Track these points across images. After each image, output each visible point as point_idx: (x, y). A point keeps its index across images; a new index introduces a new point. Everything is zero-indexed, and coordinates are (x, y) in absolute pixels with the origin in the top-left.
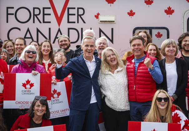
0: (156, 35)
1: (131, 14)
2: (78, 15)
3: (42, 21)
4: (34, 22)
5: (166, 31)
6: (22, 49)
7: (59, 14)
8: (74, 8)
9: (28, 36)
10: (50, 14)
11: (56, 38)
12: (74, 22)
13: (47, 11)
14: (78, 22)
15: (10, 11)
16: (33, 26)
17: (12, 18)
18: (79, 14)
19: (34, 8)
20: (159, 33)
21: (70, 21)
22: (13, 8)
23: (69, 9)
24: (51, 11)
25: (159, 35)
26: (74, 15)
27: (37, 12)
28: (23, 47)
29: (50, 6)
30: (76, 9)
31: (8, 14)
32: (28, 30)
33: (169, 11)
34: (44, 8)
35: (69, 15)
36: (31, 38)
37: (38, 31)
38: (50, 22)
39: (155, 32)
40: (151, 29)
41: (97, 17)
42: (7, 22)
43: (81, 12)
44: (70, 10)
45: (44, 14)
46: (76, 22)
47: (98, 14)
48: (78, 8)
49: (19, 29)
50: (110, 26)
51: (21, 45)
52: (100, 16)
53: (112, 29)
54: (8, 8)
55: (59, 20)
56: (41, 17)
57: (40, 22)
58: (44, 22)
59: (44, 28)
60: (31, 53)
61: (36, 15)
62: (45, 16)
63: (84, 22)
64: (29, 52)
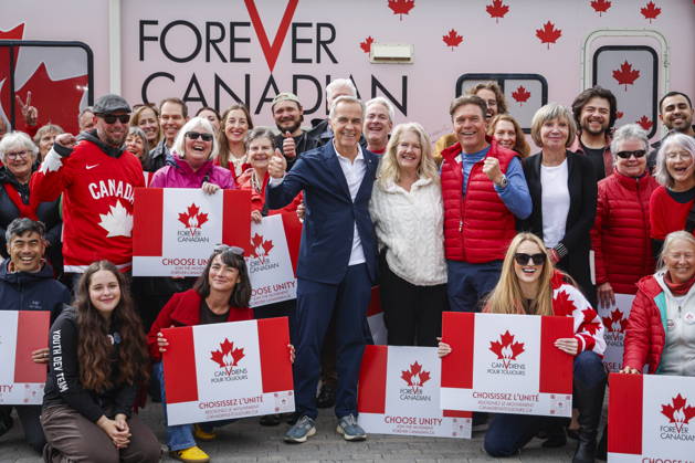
0: (515, 95)
1: (453, 39)
2: (319, 42)
3: (227, 56)
4: (208, 60)
5: (538, 84)
6: (178, 128)
7: (271, 40)
8: (310, 25)
9: (192, 95)
10: (248, 40)
11: (264, 100)
12: (309, 61)
13: (240, 32)
14: (318, 61)
15: (149, 31)
16: (205, 70)
17: (152, 48)
18: (322, 39)
19: (209, 24)
20: (521, 89)
21: (298, 57)
22: (155, 23)
23: (296, 25)
24: (250, 32)
25: (521, 96)
26: (310, 41)
27: (215, 33)
28: (179, 122)
29: (248, 19)
30: (315, 26)
31: (143, 39)
32: (194, 80)
33: (549, 34)
34: (233, 25)
35: (295, 41)
36: (202, 99)
37: (218, 81)
38: (248, 60)
39: (511, 87)
40: (501, 78)
41: (366, 47)
42: (142, 58)
43: (326, 34)
44: (298, 29)
45: (233, 40)
46: (314, 59)
47: (370, 40)
48: (319, 26)
49: (172, 78)
50: (403, 70)
51: (175, 117)
52: (373, 46)
53: (405, 79)
54: (142, 23)
55: (271, 54)
56: (225, 46)
57: (224, 60)
58: (233, 59)
59: (233, 75)
60: (200, 139)
61: (214, 42)
62: (236, 44)
63: (335, 61)
64: (194, 135)
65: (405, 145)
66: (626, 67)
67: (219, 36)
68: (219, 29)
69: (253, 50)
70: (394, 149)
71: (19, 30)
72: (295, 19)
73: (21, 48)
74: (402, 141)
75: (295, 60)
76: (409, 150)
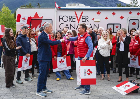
0: (116, 27)
1: (107, 18)
2: (86, 19)
4: (69, 21)
5: (120, 25)
6: (66, 32)
7: (79, 18)
8: (84, 16)
9: (67, 27)
10: (75, 18)
11: (77, 27)
12: (84, 22)
13: (74, 17)
14: (86, 22)
15: (61, 17)
16: (69, 23)
17: (61, 20)
18: (86, 18)
19: (69, 16)
20: (117, 26)
21: (83, 21)
22: (62, 16)
23: (82, 16)
25: (117, 27)
26: (84, 19)
27: (70, 17)
28: (67, 31)
29: (75, 15)
30: (85, 16)
31: (60, 18)
32: (67, 24)
33: (122, 17)
34: (73, 16)
35: (82, 19)
37: (71, 25)
38: (75, 21)
39: (115, 25)
40: (114, 24)
41: (93, 19)
42: (59, 21)
43: (87, 17)
44: (83, 17)
45: (73, 18)
46: (85, 21)
47: (94, 18)
48: (86, 16)
49: (64, 24)
50: (98, 23)
51: (66, 30)
52: (94, 19)
53: (99, 24)
54: (60, 16)
55: (79, 21)
56: (72, 19)
57: (72, 21)
58: (73, 21)
59: (73, 24)
60: (69, 33)
61: (70, 19)
62: (73, 19)
63: (88, 22)
64: (68, 33)
65: (105, 34)
66: (134, 22)
67: (71, 18)
68: (71, 17)
69: (76, 20)
70: (103, 35)
71: (42, 17)
72: (82, 15)
73: (42, 20)
74: (104, 34)
75: (82, 21)
76: (105, 35)
